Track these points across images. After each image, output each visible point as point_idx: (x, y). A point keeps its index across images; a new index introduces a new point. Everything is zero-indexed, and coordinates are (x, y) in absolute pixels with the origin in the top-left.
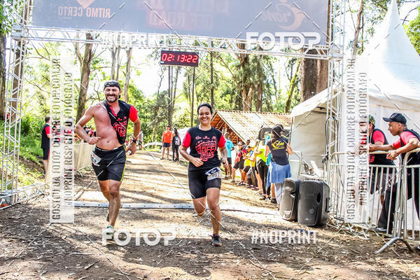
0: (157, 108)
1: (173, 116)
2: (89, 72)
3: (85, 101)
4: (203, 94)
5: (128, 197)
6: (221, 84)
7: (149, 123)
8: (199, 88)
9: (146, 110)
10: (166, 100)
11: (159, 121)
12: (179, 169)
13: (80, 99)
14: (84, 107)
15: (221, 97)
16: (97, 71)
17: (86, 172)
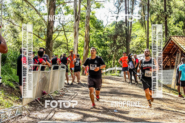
0: (115, 37)
1: (131, 43)
2: (55, 8)
3: (53, 33)
4: (157, 21)
5: (94, 117)
6: (174, 12)
7: (108, 50)
8: (154, 17)
9: (106, 39)
10: (124, 29)
11: (118, 48)
12: (138, 91)
13: (48, 31)
14: (52, 38)
15: (175, 24)
16: (61, 6)
17: (55, 95)
